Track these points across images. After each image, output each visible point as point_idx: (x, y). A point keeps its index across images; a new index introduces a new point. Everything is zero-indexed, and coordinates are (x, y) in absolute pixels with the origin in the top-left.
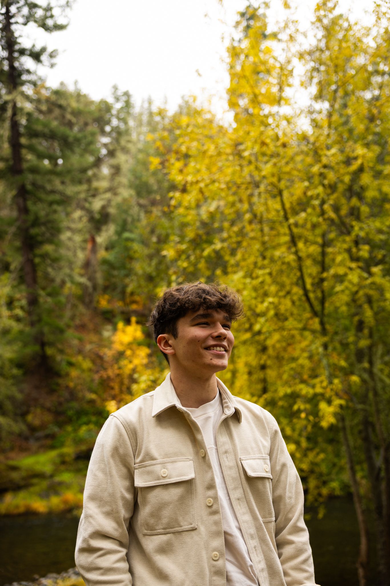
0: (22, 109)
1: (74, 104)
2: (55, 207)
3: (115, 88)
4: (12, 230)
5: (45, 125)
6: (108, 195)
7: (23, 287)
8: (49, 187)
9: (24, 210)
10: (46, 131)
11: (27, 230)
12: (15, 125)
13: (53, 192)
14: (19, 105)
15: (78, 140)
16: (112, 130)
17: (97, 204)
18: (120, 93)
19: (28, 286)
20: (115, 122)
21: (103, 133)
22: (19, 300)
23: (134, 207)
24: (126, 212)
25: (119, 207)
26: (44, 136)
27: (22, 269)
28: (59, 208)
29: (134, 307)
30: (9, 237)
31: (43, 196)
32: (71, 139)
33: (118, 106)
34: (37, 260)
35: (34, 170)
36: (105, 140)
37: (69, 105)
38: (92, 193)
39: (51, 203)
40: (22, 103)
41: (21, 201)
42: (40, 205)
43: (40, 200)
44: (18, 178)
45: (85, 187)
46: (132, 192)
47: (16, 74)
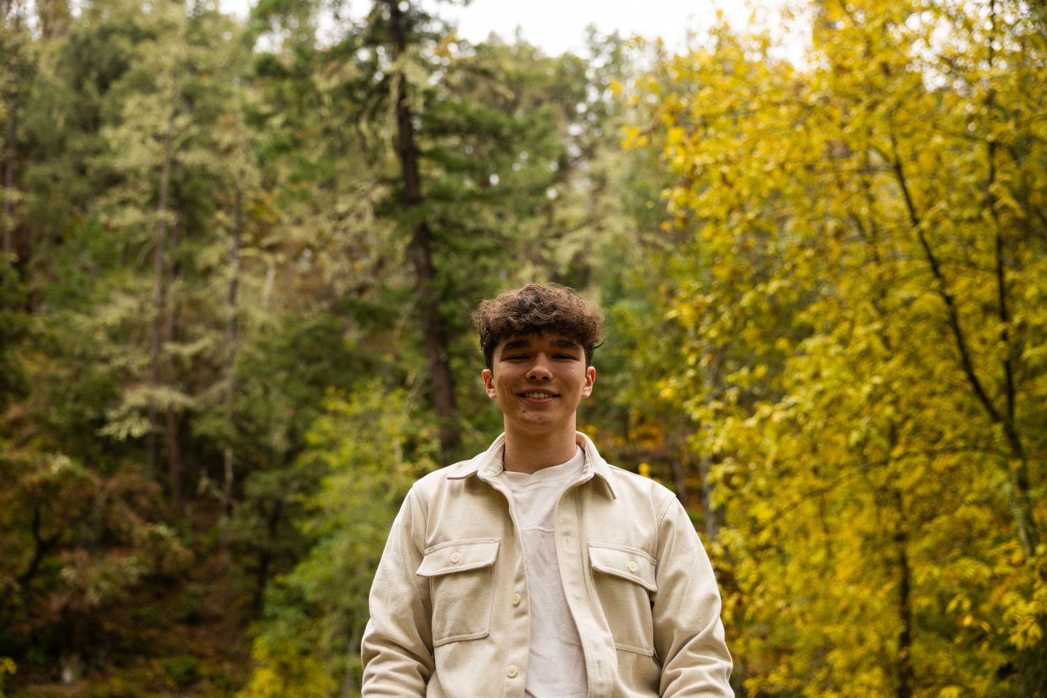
0: (414, 87)
1: (509, 66)
2: (484, 260)
3: (592, 31)
4: (408, 308)
5: (459, 110)
6: (585, 232)
7: (431, 415)
8: (470, 224)
9: (428, 271)
10: (461, 120)
11: (434, 306)
12: (404, 116)
13: (478, 232)
14: (411, 78)
15: (519, 131)
16: (589, 110)
17: (565, 252)
18: (600, 38)
19: (441, 413)
20: (593, 95)
21: (571, 116)
22: (426, 441)
23: (634, 248)
24: (621, 260)
25: (607, 251)
26: (456, 130)
27: (428, 382)
28: (492, 263)
29: (648, 445)
30: (400, 323)
31: (460, 242)
32: (506, 131)
33: (599, 62)
34: (456, 363)
35: (443, 195)
36: (575, 129)
37: (500, 68)
38: (554, 230)
39: (476, 255)
40: (415, 75)
41: (420, 253)
42: (455, 260)
43: (456, 249)
44: (414, 211)
45: (541, 220)
46: (632, 222)
47: (403, 23)
